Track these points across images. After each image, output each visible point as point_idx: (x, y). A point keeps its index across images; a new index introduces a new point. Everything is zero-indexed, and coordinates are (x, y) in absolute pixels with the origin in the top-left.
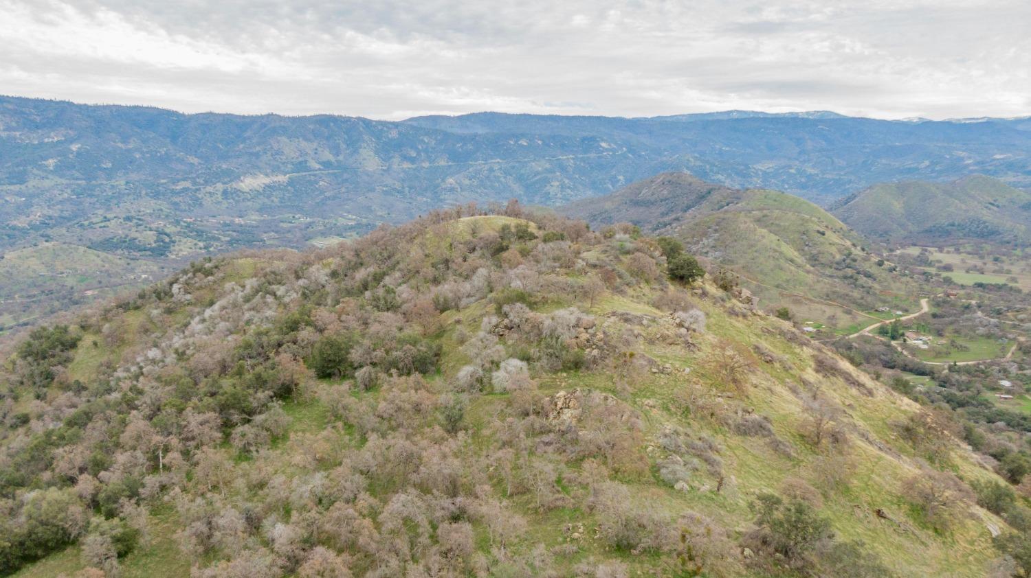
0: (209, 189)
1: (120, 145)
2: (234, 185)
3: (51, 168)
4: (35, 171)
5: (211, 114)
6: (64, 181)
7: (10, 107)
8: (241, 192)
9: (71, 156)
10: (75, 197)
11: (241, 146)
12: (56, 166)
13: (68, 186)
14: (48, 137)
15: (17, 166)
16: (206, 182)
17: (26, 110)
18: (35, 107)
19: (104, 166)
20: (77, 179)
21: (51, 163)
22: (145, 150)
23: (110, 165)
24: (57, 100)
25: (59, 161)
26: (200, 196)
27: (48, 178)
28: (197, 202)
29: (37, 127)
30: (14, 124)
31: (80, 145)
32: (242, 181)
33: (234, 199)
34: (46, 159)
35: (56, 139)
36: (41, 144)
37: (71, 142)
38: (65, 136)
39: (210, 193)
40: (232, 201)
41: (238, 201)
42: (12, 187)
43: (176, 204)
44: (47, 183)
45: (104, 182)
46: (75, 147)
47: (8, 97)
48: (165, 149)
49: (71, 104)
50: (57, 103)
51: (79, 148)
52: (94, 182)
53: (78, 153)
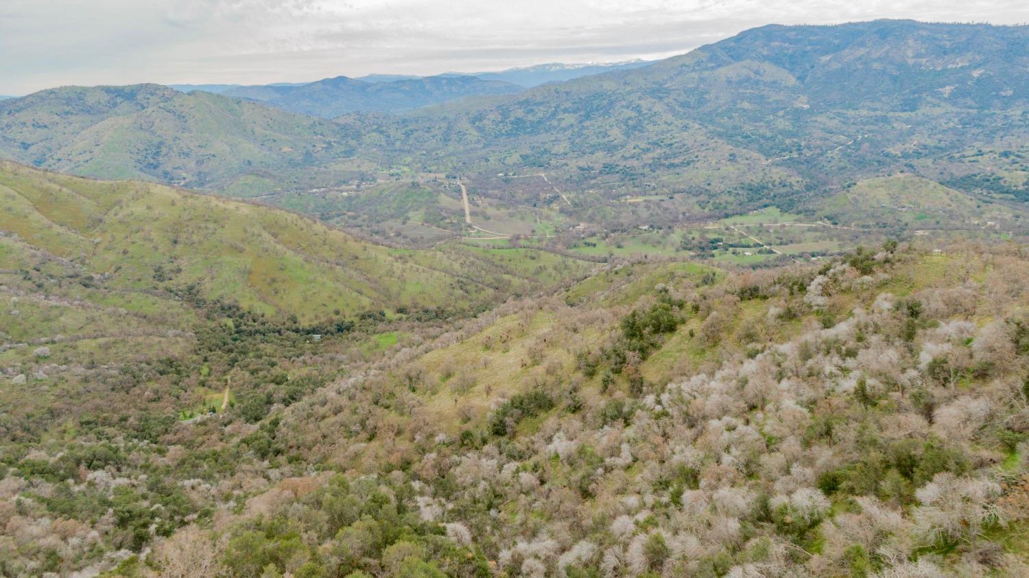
3: (946, 96)
4: (929, 99)
6: (955, 109)
7: (924, 33)
9: (969, 83)
10: (960, 126)
12: (952, 94)
13: (958, 114)
14: (953, 63)
15: (914, 94)
17: (939, 36)
18: (949, 32)
19: (1004, 94)
20: (970, 107)
21: (948, 90)
23: (1010, 93)
24: (975, 23)
25: (956, 88)
27: (939, 106)
29: (945, 53)
30: (923, 51)
31: (982, 71)
34: (943, 86)
35: (960, 65)
36: (945, 70)
37: (976, 68)
38: (970, 61)
42: (902, 114)
44: (937, 111)
45: (998, 112)
46: (976, 74)
47: (926, 23)
49: (988, 27)
50: (973, 26)
51: (981, 74)
52: (986, 111)
53: (979, 80)
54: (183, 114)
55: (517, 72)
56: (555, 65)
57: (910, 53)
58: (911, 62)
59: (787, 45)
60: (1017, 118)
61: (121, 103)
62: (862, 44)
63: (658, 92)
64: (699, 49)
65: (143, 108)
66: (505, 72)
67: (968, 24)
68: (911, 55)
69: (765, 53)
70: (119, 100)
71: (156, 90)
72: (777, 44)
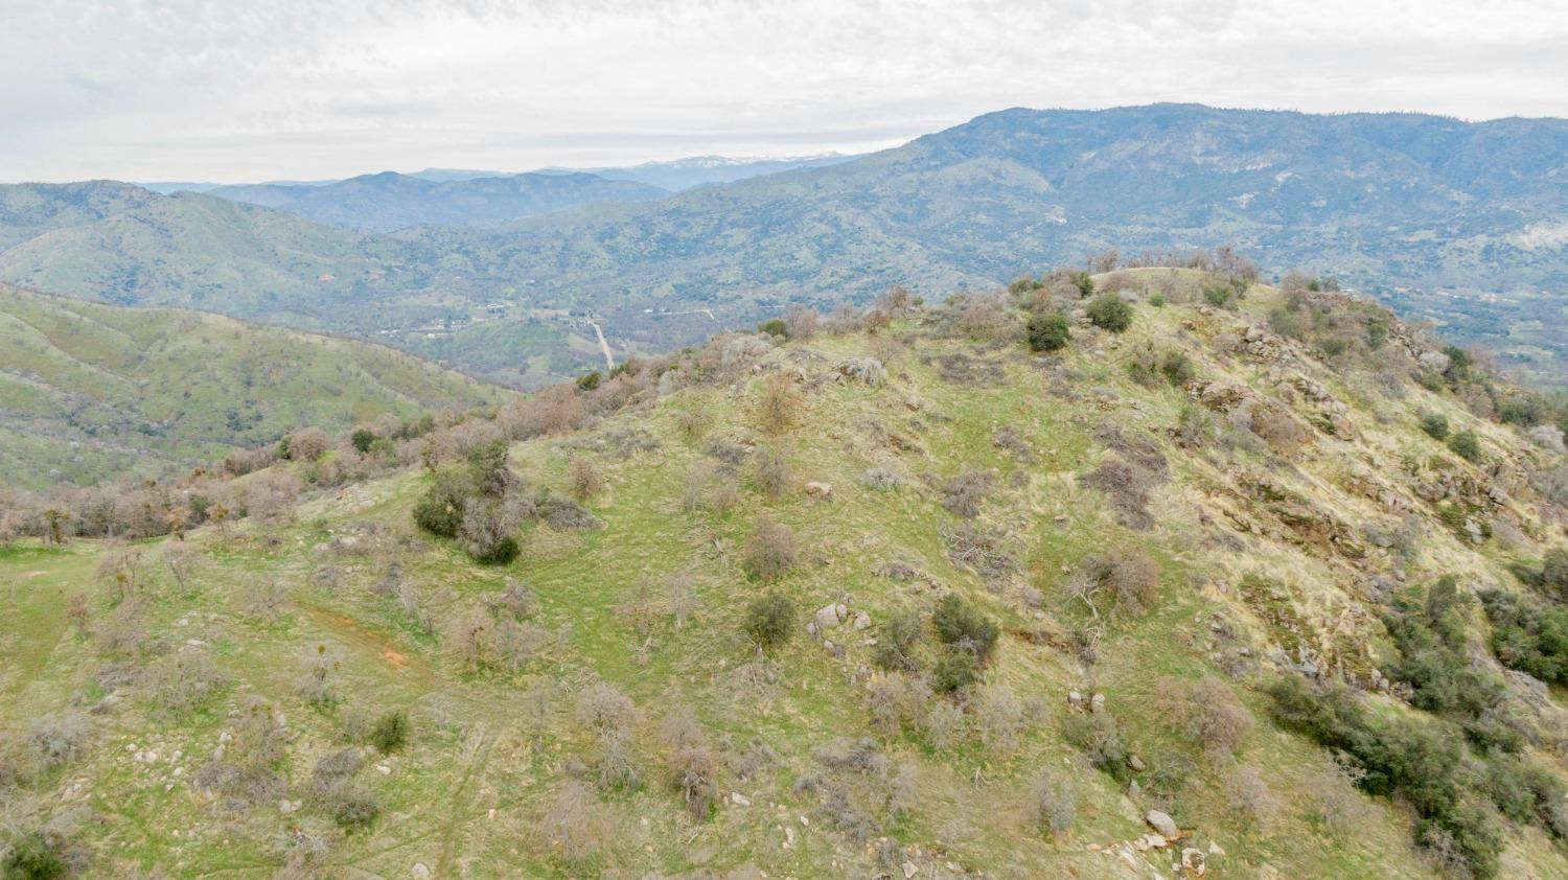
0: (1462, 243)
1: (1348, 173)
2: (1509, 239)
3: (1243, 207)
4: (1221, 210)
5: (1515, 120)
6: (1255, 225)
7: (1215, 123)
8: (1517, 250)
9: (1273, 190)
10: (1260, 247)
11: (1553, 173)
12: (1252, 206)
13: (1258, 230)
14: (1252, 163)
15: (1202, 203)
16: (1462, 232)
17: (1234, 127)
18: (1247, 122)
19: (1316, 205)
20: (1274, 222)
21: (1245, 199)
22: (1384, 180)
23: (1324, 203)
24: (1281, 110)
25: (1256, 197)
26: (1441, 254)
27: (1234, 220)
28: (1434, 264)
29: (1242, 149)
30: (1214, 147)
31: (1289, 174)
32: (1524, 233)
33: (1500, 261)
34: (1240, 193)
35: (1262, 166)
36: (1242, 173)
37: (1281, 169)
38: (1273, 161)
39: (1460, 250)
40: (1495, 264)
41: (1508, 266)
42: (1188, 231)
43: (1397, 264)
44: (1232, 227)
45: (1308, 228)
46: (1281, 178)
47: (1220, 109)
48: (1416, 179)
49: (1297, 115)
50: (1279, 114)
51: (1287, 179)
52: (1294, 228)
53: (1284, 185)
54: (165, 226)
55: (656, 168)
56: (711, 158)
57: (1197, 149)
58: (1199, 161)
59: (1036, 136)
60: (1331, 236)
61: (63, 209)
62: (1136, 137)
63: (863, 199)
64: (918, 140)
65: (100, 217)
66: (637, 168)
67: (1273, 112)
68: (1198, 153)
69: (1008, 147)
70: (60, 204)
71: (119, 190)
72: (1023, 134)
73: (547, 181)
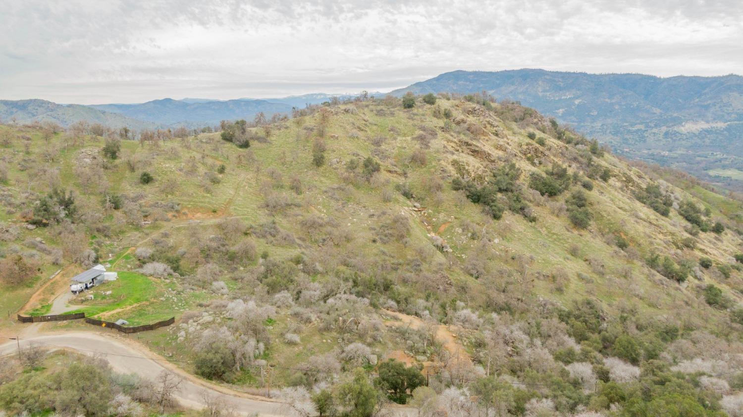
0: (654, 130)
1: (607, 100)
2: (676, 129)
3: (560, 115)
5: (682, 77)
7: (548, 78)
8: (679, 133)
9: (573, 107)
11: (697, 100)
12: (564, 114)
14: (565, 95)
16: (656, 126)
17: (557, 79)
18: (563, 77)
19: (592, 114)
20: (573, 122)
21: (561, 111)
22: (623, 104)
23: (596, 113)
24: (578, 72)
25: (566, 110)
26: (646, 135)
28: (643, 139)
29: (560, 89)
30: (548, 88)
31: (580, 100)
32: (683, 126)
33: (672, 138)
34: (559, 109)
35: (569, 97)
36: (560, 100)
37: (577, 98)
38: (574, 95)
39: (654, 133)
40: (669, 139)
41: (675, 141)
43: (626, 139)
45: (589, 124)
46: (577, 102)
47: (551, 72)
48: (637, 103)
49: (585, 74)
50: (577, 74)
51: (580, 102)
52: (582, 124)
53: (578, 105)
54: (65, 120)
55: (294, 98)
56: (320, 94)
57: (540, 89)
58: (540, 94)
59: (468, 83)
60: (599, 127)
61: (16, 112)
62: (513, 84)
64: (414, 85)
65: (34, 116)
66: (285, 99)
67: (574, 73)
68: (540, 91)
69: (455, 88)
70: (14, 110)
71: (43, 103)
72: (462, 82)
73: (243, 103)
